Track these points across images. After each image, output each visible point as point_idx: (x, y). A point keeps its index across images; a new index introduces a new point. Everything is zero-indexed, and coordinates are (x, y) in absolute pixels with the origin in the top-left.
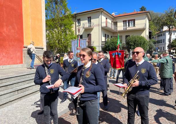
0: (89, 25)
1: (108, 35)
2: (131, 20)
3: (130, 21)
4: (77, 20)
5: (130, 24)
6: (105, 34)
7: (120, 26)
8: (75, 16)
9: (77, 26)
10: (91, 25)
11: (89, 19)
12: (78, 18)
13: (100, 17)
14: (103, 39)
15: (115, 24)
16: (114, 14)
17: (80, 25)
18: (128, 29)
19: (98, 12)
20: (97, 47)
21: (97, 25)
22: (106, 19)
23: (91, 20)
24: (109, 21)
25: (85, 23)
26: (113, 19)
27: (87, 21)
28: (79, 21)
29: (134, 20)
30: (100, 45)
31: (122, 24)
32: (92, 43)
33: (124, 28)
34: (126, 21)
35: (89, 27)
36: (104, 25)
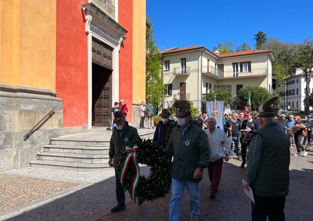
0: (183, 71)
1: (210, 85)
2: (245, 63)
3: (243, 64)
4: (164, 62)
5: (244, 68)
6: (207, 84)
7: (229, 71)
8: (162, 56)
9: (165, 71)
10: (185, 70)
11: (183, 62)
12: (166, 59)
13: (200, 59)
14: (204, 90)
15: (221, 67)
16: (219, 52)
17: (169, 69)
18: (240, 75)
19: (197, 52)
20: (194, 102)
21: (194, 71)
22: (208, 60)
23: (187, 63)
24: (212, 64)
25: (176, 67)
26: (217, 60)
27: (179, 65)
28: (167, 63)
29: (249, 63)
30: (200, 99)
31: (231, 67)
32: (187, 96)
33: (234, 74)
34: (237, 63)
35: (182, 73)
36: (205, 70)
